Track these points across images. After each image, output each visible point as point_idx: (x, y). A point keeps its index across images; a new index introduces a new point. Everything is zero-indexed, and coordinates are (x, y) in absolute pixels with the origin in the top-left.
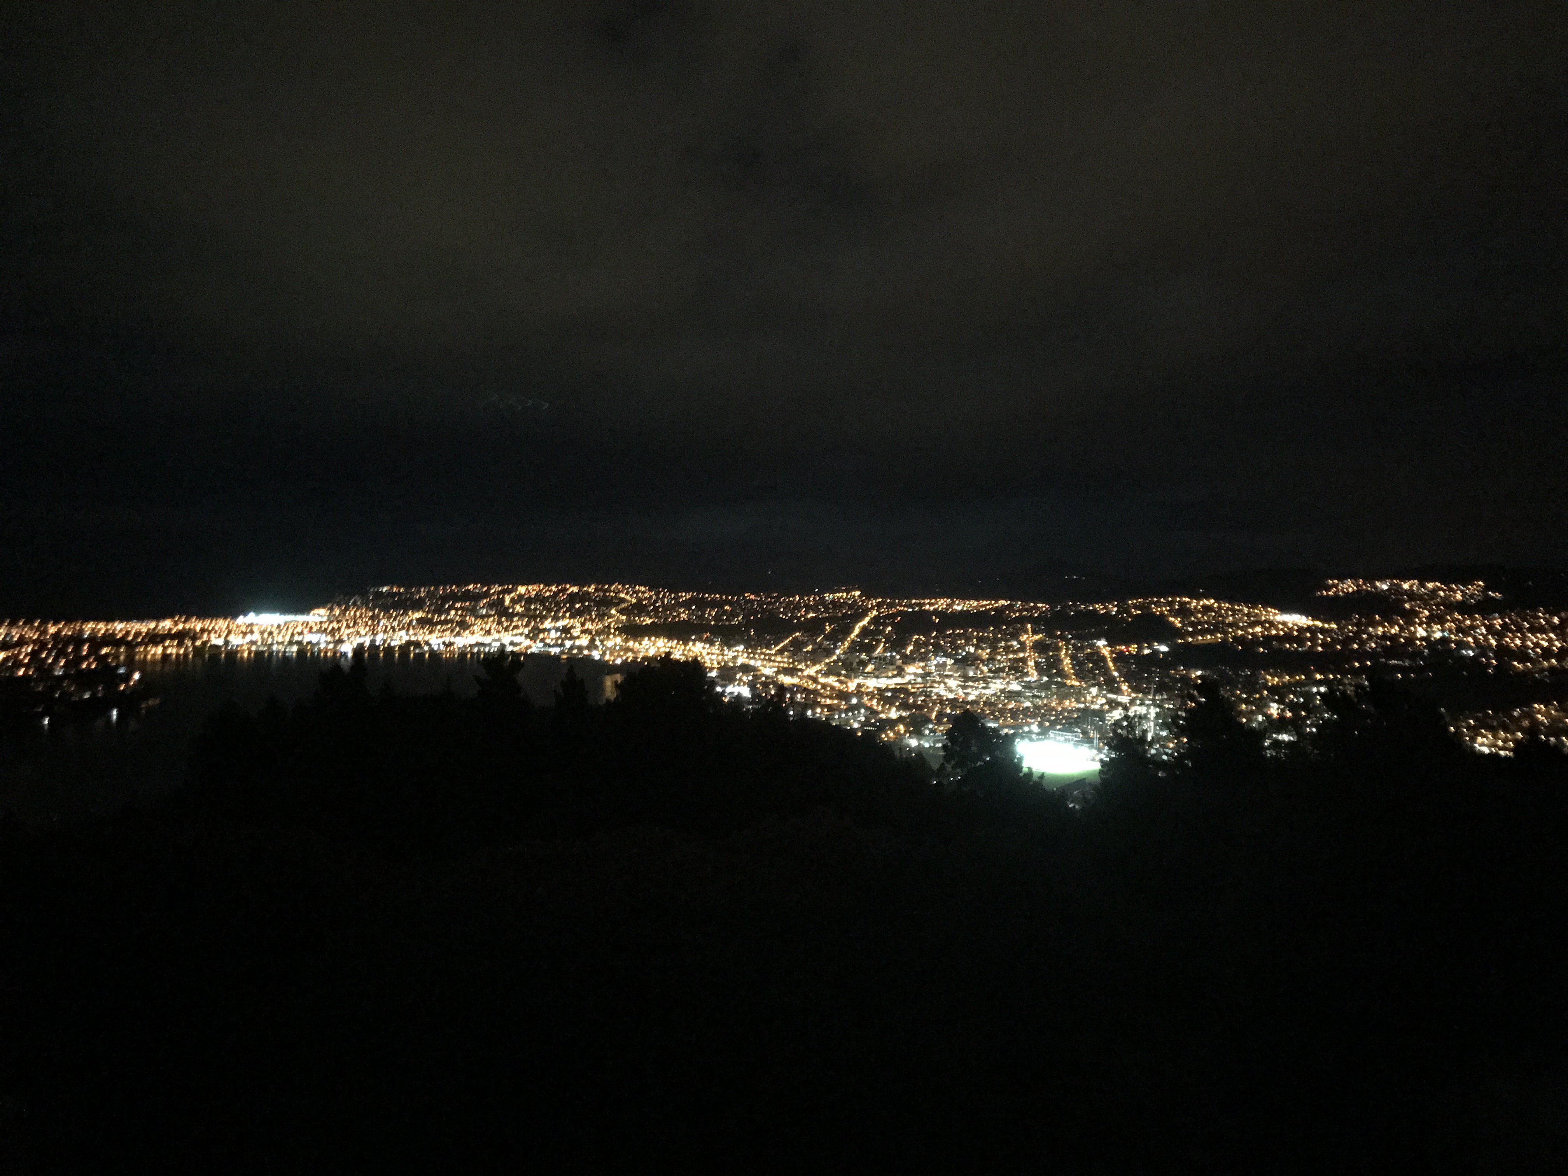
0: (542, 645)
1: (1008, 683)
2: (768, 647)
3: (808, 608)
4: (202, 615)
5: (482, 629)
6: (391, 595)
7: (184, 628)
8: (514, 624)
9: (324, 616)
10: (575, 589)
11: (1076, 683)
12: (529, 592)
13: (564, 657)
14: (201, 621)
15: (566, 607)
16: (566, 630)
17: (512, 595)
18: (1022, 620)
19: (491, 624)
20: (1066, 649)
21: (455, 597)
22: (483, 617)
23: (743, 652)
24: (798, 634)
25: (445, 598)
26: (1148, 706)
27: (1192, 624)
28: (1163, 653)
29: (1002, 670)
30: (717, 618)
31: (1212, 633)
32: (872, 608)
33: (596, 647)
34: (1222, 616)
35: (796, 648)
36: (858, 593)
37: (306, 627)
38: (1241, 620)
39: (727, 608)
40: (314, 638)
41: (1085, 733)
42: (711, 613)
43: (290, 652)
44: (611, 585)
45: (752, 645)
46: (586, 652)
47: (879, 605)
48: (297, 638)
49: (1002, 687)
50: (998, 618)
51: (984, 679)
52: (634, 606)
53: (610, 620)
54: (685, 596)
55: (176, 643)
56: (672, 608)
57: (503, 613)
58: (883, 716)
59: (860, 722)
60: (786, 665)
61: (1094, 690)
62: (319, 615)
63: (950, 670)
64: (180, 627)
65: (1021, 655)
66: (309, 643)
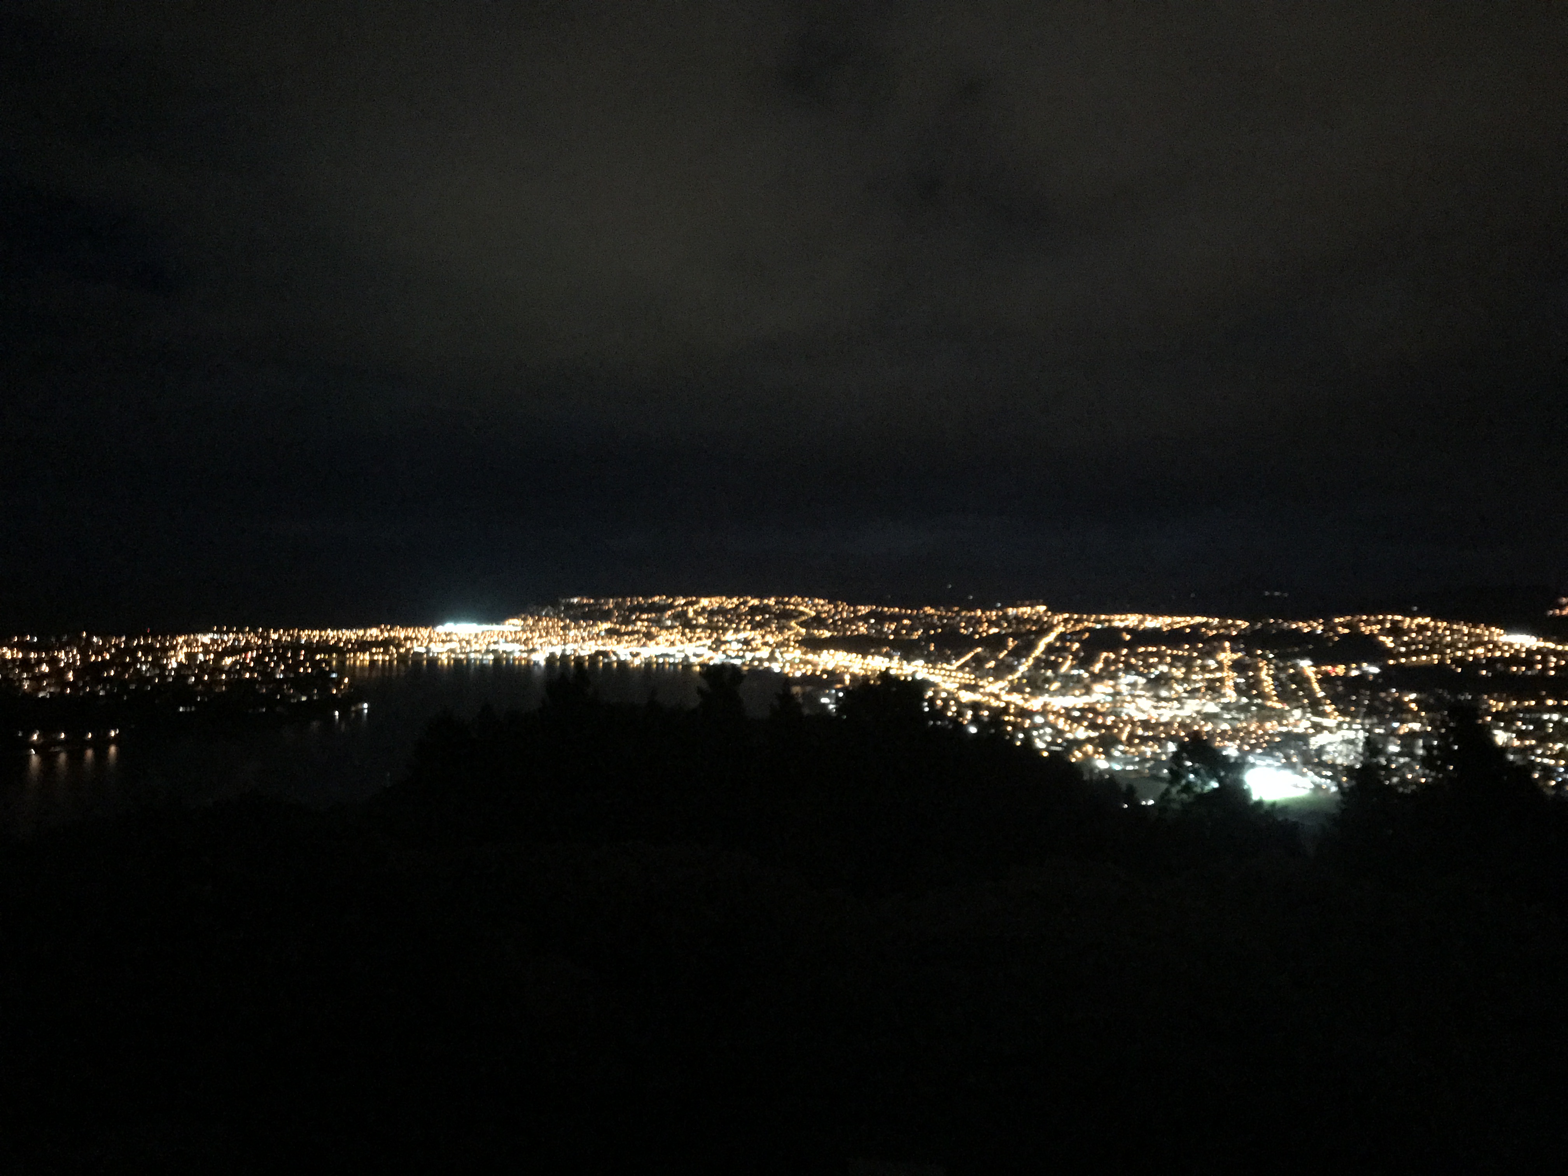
0: (724, 656)
1: (1204, 704)
2: (949, 662)
3: (991, 623)
4: (406, 624)
5: (667, 640)
6: (581, 606)
7: (389, 636)
8: (697, 635)
9: (519, 625)
10: (755, 602)
11: (1278, 706)
12: (712, 605)
13: (746, 668)
14: (405, 630)
15: (747, 619)
16: (746, 642)
17: (696, 607)
18: (1220, 638)
19: (676, 635)
20: (1267, 669)
21: (642, 609)
22: (668, 628)
23: (923, 667)
24: (979, 650)
25: (633, 610)
26: (1357, 730)
27: (1405, 644)
28: (1374, 675)
29: (1198, 690)
30: (896, 632)
31: (1428, 653)
32: (1059, 623)
33: (776, 660)
34: (1438, 635)
35: (977, 664)
36: (1042, 608)
37: (502, 636)
38: (1460, 640)
39: (906, 622)
40: (509, 647)
41: (1288, 757)
42: (890, 627)
43: (486, 659)
44: (790, 597)
45: (932, 660)
46: (766, 664)
47: (1066, 621)
48: (492, 647)
49: (1198, 708)
50: (1194, 636)
51: (1179, 699)
52: (814, 619)
53: (790, 633)
54: (864, 610)
55: (382, 650)
56: (851, 621)
57: (687, 624)
58: (1069, 736)
59: (1046, 742)
60: (968, 682)
61: (1297, 713)
62: (513, 625)
63: (1142, 689)
64: (386, 634)
65: (1218, 675)
66: (504, 652)
